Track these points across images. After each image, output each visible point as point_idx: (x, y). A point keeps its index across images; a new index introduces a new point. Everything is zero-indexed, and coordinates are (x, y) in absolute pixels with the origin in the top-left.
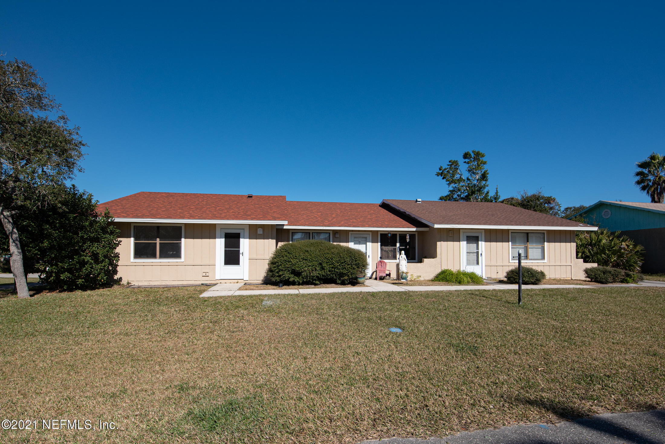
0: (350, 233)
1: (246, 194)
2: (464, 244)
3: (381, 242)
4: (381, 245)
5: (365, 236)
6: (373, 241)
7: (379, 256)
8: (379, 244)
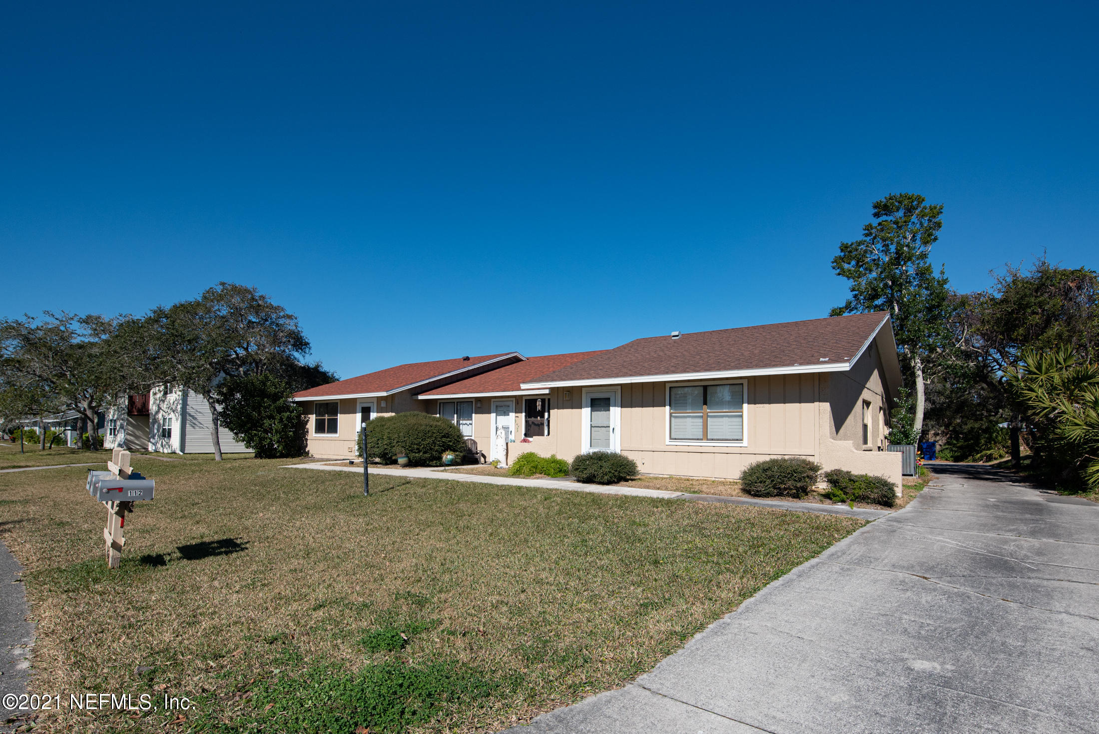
0: (492, 400)
1: (461, 356)
2: (586, 411)
3: (525, 412)
4: (526, 416)
5: (507, 403)
6: (517, 411)
7: (523, 432)
8: (524, 414)
